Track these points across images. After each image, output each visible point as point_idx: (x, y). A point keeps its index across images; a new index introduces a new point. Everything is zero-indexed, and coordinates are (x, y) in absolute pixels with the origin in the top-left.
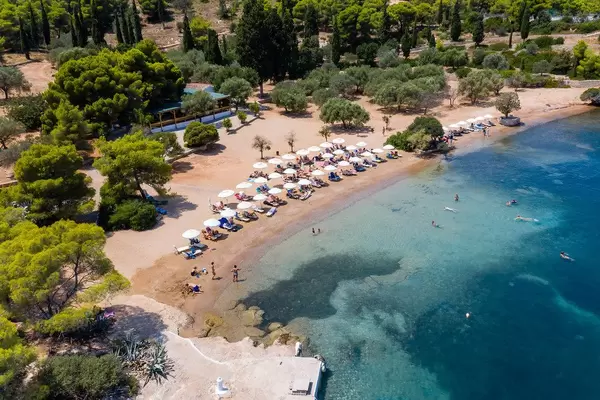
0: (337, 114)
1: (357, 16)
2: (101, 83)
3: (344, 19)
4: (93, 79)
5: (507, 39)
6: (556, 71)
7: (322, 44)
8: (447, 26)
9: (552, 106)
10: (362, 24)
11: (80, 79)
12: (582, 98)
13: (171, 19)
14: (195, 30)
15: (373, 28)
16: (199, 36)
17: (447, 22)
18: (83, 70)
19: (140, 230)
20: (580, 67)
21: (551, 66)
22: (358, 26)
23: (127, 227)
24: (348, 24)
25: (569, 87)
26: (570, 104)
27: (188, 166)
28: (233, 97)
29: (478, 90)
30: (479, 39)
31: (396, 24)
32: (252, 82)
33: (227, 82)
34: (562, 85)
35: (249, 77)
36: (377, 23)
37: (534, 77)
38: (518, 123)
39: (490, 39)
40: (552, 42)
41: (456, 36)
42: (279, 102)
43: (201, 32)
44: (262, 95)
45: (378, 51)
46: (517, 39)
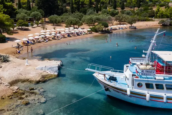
0: (71, 22)
5: (133, 9)
6: (150, 17)
8: (112, 5)
9: (148, 25)
10: (82, 2)
12: (159, 23)
14: (22, 3)
15: (85, 4)
16: (24, 5)
17: (112, 4)
20: (158, 14)
21: (148, 15)
22: (80, 3)
24: (77, 2)
25: (154, 21)
26: (155, 25)
27: (17, 33)
28: (35, 18)
29: (122, 19)
30: (123, 8)
31: (94, 4)
32: (42, 14)
33: (33, 13)
34: (152, 20)
35: (41, 12)
36: (87, 3)
37: (142, 18)
38: (135, 28)
39: (127, 9)
40: (148, 9)
41: (115, 8)
42: (51, 21)
43: (24, 4)
44: (45, 21)
45: (87, 11)
46: (136, 9)
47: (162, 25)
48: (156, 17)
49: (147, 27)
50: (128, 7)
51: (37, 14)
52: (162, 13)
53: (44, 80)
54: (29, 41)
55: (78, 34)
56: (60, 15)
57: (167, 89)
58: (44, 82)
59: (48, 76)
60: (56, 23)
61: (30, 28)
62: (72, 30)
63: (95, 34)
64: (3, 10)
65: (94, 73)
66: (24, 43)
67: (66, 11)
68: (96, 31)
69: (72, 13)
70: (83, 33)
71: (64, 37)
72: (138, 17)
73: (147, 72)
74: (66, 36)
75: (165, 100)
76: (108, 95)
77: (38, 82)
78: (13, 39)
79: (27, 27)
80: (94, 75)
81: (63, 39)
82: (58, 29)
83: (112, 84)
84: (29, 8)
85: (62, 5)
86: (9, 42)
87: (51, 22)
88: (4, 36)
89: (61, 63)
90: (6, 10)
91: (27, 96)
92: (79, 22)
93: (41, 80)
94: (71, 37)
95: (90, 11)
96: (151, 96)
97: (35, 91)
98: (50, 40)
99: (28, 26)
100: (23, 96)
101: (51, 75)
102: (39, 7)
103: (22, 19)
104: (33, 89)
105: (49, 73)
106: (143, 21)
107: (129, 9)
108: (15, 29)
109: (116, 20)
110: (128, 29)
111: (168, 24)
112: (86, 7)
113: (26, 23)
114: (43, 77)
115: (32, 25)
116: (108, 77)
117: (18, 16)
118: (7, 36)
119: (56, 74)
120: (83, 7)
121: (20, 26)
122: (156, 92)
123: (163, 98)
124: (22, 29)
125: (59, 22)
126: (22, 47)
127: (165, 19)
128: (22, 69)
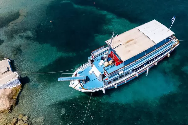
57: (126, 75)
59: (14, 93)
89: (10, 61)
93: (11, 104)
101: (16, 89)
105: (11, 88)
114: (10, 98)
119: (19, 84)
122: (119, 80)
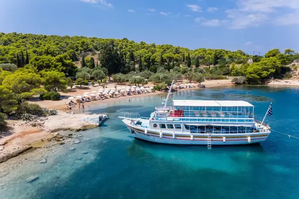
0: (135, 80)
1: (150, 57)
2: (46, 64)
3: (145, 58)
4: (43, 62)
5: (208, 67)
6: (224, 74)
7: (136, 67)
8: (186, 63)
9: (220, 84)
10: (152, 59)
11: (39, 62)
12: (232, 82)
13: (79, 61)
14: (87, 61)
15: (157, 62)
17: (186, 61)
18: (40, 59)
19: (54, 100)
20: (232, 72)
21: (222, 73)
22: (151, 60)
23: (50, 99)
24: (147, 59)
25: (228, 79)
27: (75, 91)
28: (97, 76)
29: (192, 77)
30: (197, 66)
31: (167, 62)
32: (105, 73)
33: (95, 71)
34: (226, 78)
35: (104, 71)
36: (159, 60)
37: (215, 76)
38: (204, 87)
39: (202, 67)
40: (225, 67)
41: (189, 66)
42: (114, 79)
43: (89, 62)
44: (110, 80)
45: (158, 69)
46: (212, 66)
47: (234, 83)
48: (231, 75)
49: (218, 85)
50: (204, 64)
51: (100, 72)
52: (237, 71)
53: (85, 129)
54: (84, 99)
55: (139, 93)
56: (126, 74)
57: (176, 128)
58: (84, 130)
59: (89, 126)
60: (120, 82)
61: (90, 87)
62: (133, 88)
63: (158, 92)
64: (62, 67)
65: (123, 119)
66: (78, 101)
67: (134, 70)
68: (159, 89)
69: (141, 71)
70: (146, 92)
71: (123, 95)
72: (210, 75)
73: (161, 115)
74: (126, 94)
75: (174, 137)
76: (135, 138)
77: (78, 130)
78: (66, 97)
79: (86, 86)
80: (123, 120)
81: (121, 97)
82: (119, 87)
83: (139, 127)
84: (93, 66)
85: (129, 63)
86: (63, 99)
87: (115, 81)
88: (58, 94)
90: (64, 68)
91: (63, 140)
92: (144, 81)
93: (81, 129)
94: (131, 95)
95: (161, 68)
96: (163, 134)
97: (72, 136)
98: (107, 98)
99: (87, 84)
100: (61, 139)
101: (93, 125)
102: (103, 65)
103: (82, 78)
104: (72, 135)
105: (91, 123)
106: (216, 79)
107: (205, 66)
108: (74, 87)
109: (186, 78)
110: (197, 88)
111: (242, 82)
112: (158, 65)
113: (86, 81)
114: (84, 126)
115: (93, 84)
116: (135, 122)
117: (78, 74)
118: (62, 94)
119: (98, 124)
120: (154, 64)
121: (78, 84)
122: (167, 131)
123: (172, 136)
124: (81, 88)
125: (123, 81)
126: (75, 104)
127: (238, 77)
128: (66, 120)
